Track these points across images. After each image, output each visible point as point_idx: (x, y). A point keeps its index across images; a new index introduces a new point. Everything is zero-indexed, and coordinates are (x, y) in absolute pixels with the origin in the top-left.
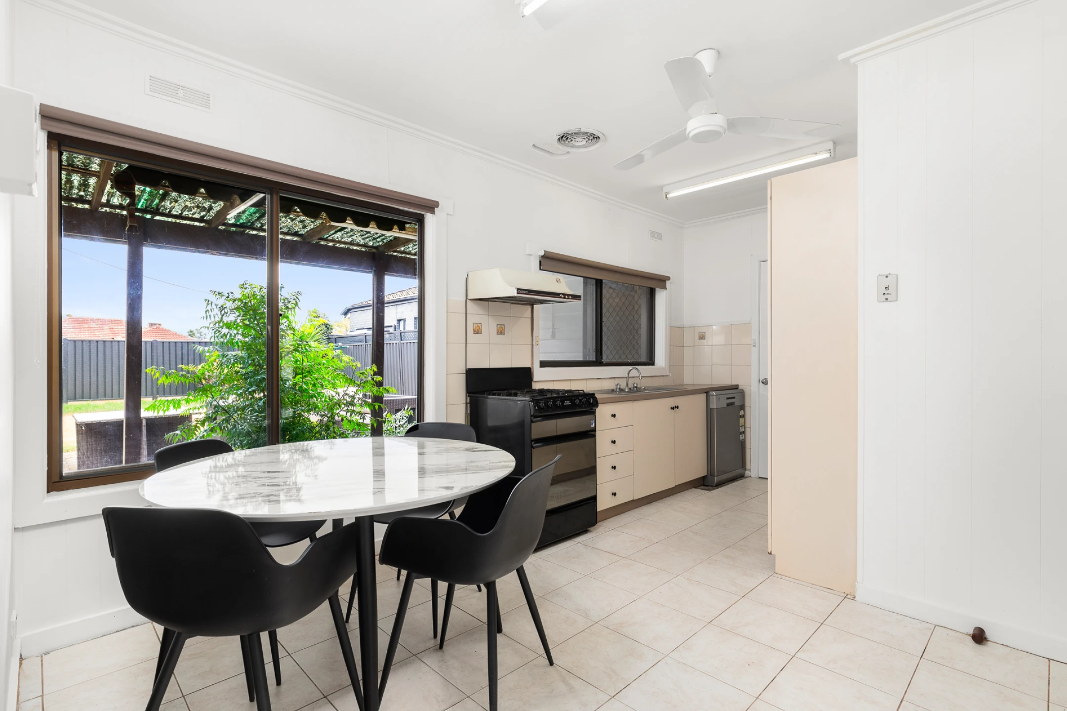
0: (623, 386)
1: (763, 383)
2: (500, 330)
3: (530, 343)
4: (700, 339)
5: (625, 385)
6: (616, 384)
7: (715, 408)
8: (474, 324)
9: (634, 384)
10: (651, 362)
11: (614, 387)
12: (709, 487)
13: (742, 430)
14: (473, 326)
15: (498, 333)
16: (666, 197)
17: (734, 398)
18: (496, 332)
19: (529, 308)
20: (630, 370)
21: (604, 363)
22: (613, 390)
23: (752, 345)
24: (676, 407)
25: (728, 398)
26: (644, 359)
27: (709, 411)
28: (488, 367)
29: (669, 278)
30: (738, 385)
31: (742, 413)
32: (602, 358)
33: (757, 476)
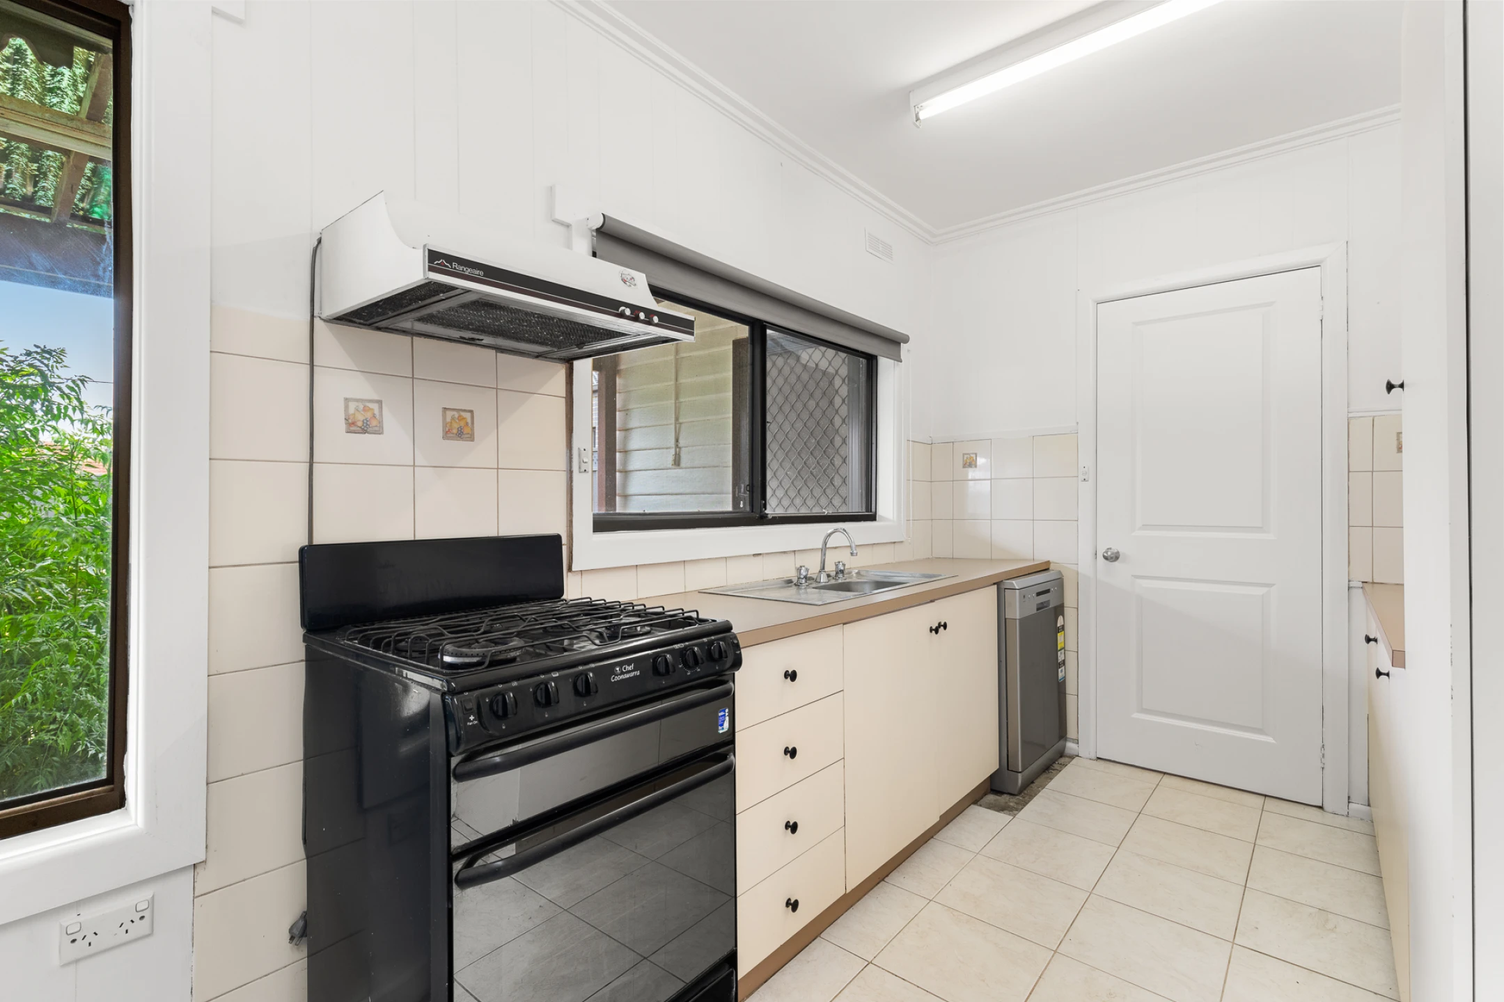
0: (814, 569)
1: (1106, 558)
2: (456, 426)
3: (563, 465)
4: (964, 466)
5: (819, 569)
6: (798, 566)
7: (1018, 617)
8: (347, 400)
9: (837, 565)
10: (869, 516)
11: (792, 574)
12: (1005, 798)
13: (1061, 658)
14: (347, 407)
15: (447, 434)
16: (918, 119)
17: (1048, 591)
18: (440, 433)
19: (561, 371)
20: (830, 535)
21: (770, 517)
22: (790, 582)
23: (1081, 477)
24: (940, 625)
25: (1039, 594)
26: (856, 507)
27: (1003, 623)
28: (410, 537)
29: (906, 340)
30: (1048, 563)
31: (1060, 622)
32: (765, 507)
33: (1093, 756)
